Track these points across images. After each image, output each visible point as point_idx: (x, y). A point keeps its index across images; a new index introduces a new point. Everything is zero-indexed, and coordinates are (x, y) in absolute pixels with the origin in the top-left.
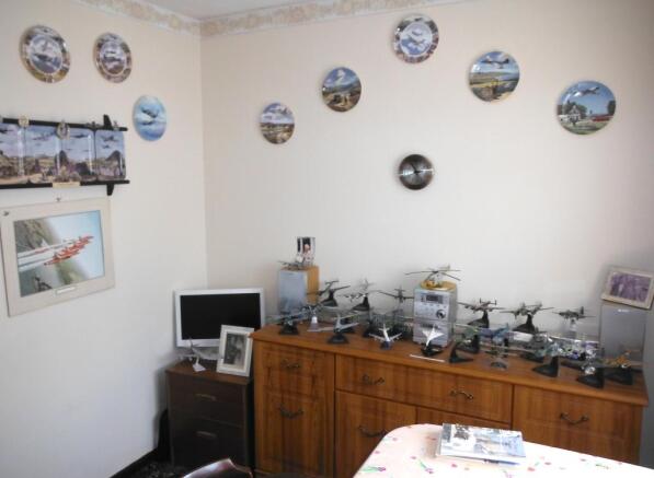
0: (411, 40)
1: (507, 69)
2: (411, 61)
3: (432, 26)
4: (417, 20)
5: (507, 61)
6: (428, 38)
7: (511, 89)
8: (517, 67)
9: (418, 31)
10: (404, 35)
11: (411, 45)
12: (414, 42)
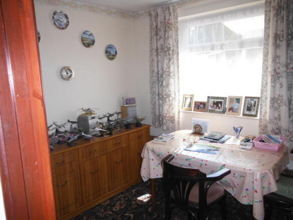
0: (58, 20)
1: (91, 37)
2: (59, 28)
3: (66, 16)
4: (61, 12)
5: (91, 35)
6: (65, 21)
7: (93, 44)
8: (94, 37)
9: (60, 17)
10: (56, 17)
11: (58, 22)
12: (59, 21)
